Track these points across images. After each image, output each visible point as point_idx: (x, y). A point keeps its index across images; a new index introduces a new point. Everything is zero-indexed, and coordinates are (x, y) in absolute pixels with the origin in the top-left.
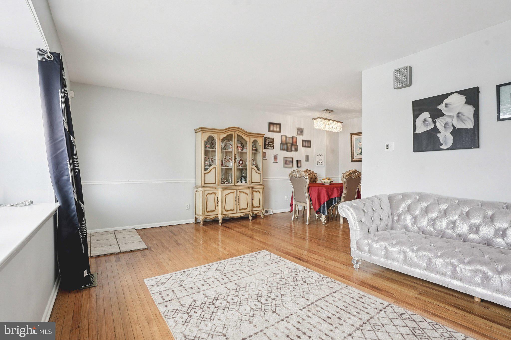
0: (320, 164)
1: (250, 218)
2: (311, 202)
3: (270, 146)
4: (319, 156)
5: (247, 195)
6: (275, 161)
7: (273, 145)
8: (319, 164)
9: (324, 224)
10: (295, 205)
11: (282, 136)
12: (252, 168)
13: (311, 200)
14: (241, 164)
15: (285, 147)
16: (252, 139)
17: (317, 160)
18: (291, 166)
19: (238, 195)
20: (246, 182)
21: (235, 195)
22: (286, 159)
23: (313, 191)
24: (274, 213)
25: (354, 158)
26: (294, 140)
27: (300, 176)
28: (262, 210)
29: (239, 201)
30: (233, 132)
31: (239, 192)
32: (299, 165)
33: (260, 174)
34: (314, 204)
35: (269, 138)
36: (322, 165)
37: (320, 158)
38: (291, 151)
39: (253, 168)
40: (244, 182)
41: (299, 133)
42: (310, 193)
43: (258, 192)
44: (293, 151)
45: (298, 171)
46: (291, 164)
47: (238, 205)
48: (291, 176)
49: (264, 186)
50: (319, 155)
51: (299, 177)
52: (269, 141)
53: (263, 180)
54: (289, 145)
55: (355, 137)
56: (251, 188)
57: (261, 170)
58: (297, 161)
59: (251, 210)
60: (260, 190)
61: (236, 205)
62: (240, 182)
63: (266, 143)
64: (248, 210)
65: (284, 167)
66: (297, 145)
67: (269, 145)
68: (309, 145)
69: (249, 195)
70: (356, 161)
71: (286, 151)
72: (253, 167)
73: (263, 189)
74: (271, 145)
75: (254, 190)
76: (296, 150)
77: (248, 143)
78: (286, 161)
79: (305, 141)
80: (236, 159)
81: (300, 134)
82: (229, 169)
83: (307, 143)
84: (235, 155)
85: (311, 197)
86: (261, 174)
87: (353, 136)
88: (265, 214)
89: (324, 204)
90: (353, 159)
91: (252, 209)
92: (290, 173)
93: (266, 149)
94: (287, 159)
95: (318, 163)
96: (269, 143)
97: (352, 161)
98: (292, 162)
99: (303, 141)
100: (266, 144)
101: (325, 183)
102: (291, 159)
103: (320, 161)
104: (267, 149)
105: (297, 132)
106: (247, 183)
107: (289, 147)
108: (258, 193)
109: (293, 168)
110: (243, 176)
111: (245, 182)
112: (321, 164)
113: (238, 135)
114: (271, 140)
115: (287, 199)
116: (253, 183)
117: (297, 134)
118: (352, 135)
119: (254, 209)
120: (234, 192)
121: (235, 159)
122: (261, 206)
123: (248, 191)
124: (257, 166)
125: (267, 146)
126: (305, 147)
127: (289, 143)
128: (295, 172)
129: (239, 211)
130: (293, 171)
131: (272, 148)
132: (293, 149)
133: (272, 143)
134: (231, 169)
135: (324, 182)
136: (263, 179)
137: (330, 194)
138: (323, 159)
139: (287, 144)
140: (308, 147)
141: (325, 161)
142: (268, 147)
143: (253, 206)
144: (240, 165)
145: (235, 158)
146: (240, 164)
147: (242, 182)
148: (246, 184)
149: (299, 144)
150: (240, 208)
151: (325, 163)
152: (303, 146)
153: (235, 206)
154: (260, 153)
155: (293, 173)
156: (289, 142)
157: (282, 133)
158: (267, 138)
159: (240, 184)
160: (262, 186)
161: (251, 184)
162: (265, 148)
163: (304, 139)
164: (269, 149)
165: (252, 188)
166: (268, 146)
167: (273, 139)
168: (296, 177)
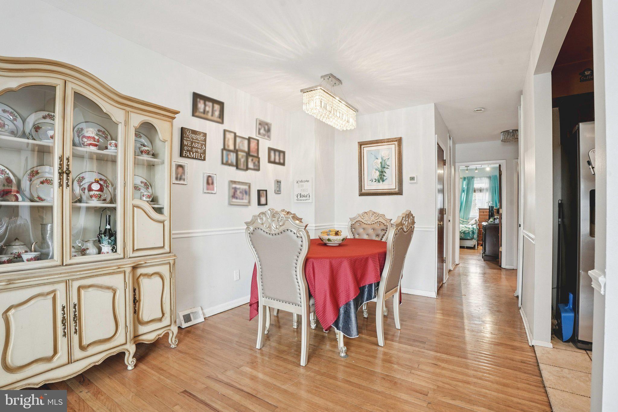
0: (304, 198)
1: (130, 361)
2: (312, 302)
3: (197, 152)
4: (302, 183)
5: (112, 294)
6: (208, 189)
7: (205, 151)
8: (301, 198)
9: (344, 357)
10: (265, 307)
11: (225, 131)
12: (134, 206)
13: (310, 295)
14: (98, 193)
15: (232, 157)
16: (137, 119)
17: (297, 191)
18: (246, 201)
19: (75, 301)
20: (114, 250)
21: (61, 301)
22: (234, 186)
23: (316, 271)
24: (207, 316)
25: (365, 189)
26: (253, 144)
27: (282, 229)
28: (170, 325)
29: (77, 318)
30: (61, 83)
31: (79, 288)
32: (263, 200)
33: (163, 222)
34: (320, 308)
35: (194, 132)
36: (306, 201)
37: (302, 186)
38: (247, 169)
39: (138, 207)
40: (106, 248)
41: (262, 131)
42: (307, 275)
43: (155, 276)
44: (251, 169)
45: (273, 216)
46: (246, 197)
47: (76, 332)
48: (252, 228)
49: (175, 256)
50: (301, 181)
51: (277, 231)
52: (193, 139)
53: (172, 236)
54: (241, 154)
55: (366, 150)
56: (128, 270)
57: (166, 211)
58: (259, 191)
59: (130, 335)
60: (164, 270)
61: (64, 335)
62: (93, 250)
63: (185, 143)
64: (120, 339)
65: (230, 204)
66: (258, 157)
67: (194, 150)
68: (282, 161)
69: (120, 294)
70: (370, 194)
71: (234, 168)
72: (137, 202)
73: (172, 266)
74: (199, 150)
75: (140, 271)
76: (257, 168)
77: (121, 129)
78: (235, 189)
79: (275, 150)
80: (68, 174)
81: (264, 135)
82: (43, 207)
83: (277, 154)
84: (65, 161)
85: (311, 289)
86: (167, 223)
87: (362, 146)
88: (184, 325)
89: (348, 305)
90: (363, 191)
91: (135, 329)
92: (249, 220)
93: (185, 157)
94: (238, 186)
95: (299, 197)
96: (192, 144)
97: (361, 194)
98: (247, 193)
99: (270, 149)
100: (186, 145)
101: (329, 242)
102: (246, 187)
103: (303, 194)
104: (188, 157)
105: (259, 130)
106: (116, 251)
107: (242, 160)
108: (157, 280)
109: (249, 206)
110: (106, 229)
111: (112, 250)
112: (306, 198)
113: (78, 96)
114: (198, 137)
115: (238, 277)
116: (138, 250)
117: (259, 133)
118: (361, 144)
119: (142, 329)
120: (54, 291)
121: (65, 175)
122: (167, 315)
123: (117, 281)
124: (154, 200)
125: (188, 151)
126: (274, 162)
127: (243, 151)
128: (264, 218)
129: (78, 353)
130: (259, 216)
131: (201, 156)
132: (251, 165)
133: (202, 146)
134: (51, 208)
135: (329, 240)
136: (173, 234)
137: (359, 276)
138: (309, 188)
139: (236, 151)
140: (279, 164)
141: (314, 193)
142: (190, 154)
143: (138, 321)
144: (91, 197)
145: (65, 169)
146: (92, 193)
147: (100, 252)
148: (114, 256)
149: (263, 155)
150: (85, 342)
151: (314, 198)
152: (270, 162)
153: (62, 342)
154: (163, 163)
155: (259, 221)
156: (242, 148)
157: (226, 125)
158: (188, 129)
159: (92, 256)
160: (169, 257)
161: (132, 255)
162: (181, 155)
163: (272, 147)
164: (193, 158)
165: (134, 268)
166: (190, 151)
167: (205, 135)
168: (267, 230)
